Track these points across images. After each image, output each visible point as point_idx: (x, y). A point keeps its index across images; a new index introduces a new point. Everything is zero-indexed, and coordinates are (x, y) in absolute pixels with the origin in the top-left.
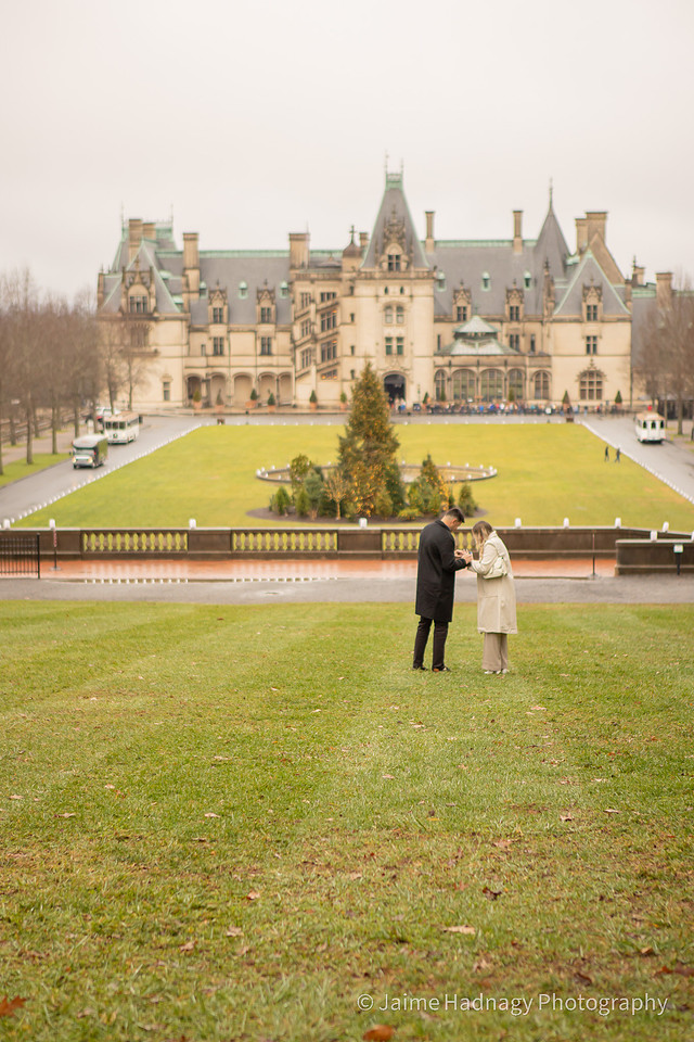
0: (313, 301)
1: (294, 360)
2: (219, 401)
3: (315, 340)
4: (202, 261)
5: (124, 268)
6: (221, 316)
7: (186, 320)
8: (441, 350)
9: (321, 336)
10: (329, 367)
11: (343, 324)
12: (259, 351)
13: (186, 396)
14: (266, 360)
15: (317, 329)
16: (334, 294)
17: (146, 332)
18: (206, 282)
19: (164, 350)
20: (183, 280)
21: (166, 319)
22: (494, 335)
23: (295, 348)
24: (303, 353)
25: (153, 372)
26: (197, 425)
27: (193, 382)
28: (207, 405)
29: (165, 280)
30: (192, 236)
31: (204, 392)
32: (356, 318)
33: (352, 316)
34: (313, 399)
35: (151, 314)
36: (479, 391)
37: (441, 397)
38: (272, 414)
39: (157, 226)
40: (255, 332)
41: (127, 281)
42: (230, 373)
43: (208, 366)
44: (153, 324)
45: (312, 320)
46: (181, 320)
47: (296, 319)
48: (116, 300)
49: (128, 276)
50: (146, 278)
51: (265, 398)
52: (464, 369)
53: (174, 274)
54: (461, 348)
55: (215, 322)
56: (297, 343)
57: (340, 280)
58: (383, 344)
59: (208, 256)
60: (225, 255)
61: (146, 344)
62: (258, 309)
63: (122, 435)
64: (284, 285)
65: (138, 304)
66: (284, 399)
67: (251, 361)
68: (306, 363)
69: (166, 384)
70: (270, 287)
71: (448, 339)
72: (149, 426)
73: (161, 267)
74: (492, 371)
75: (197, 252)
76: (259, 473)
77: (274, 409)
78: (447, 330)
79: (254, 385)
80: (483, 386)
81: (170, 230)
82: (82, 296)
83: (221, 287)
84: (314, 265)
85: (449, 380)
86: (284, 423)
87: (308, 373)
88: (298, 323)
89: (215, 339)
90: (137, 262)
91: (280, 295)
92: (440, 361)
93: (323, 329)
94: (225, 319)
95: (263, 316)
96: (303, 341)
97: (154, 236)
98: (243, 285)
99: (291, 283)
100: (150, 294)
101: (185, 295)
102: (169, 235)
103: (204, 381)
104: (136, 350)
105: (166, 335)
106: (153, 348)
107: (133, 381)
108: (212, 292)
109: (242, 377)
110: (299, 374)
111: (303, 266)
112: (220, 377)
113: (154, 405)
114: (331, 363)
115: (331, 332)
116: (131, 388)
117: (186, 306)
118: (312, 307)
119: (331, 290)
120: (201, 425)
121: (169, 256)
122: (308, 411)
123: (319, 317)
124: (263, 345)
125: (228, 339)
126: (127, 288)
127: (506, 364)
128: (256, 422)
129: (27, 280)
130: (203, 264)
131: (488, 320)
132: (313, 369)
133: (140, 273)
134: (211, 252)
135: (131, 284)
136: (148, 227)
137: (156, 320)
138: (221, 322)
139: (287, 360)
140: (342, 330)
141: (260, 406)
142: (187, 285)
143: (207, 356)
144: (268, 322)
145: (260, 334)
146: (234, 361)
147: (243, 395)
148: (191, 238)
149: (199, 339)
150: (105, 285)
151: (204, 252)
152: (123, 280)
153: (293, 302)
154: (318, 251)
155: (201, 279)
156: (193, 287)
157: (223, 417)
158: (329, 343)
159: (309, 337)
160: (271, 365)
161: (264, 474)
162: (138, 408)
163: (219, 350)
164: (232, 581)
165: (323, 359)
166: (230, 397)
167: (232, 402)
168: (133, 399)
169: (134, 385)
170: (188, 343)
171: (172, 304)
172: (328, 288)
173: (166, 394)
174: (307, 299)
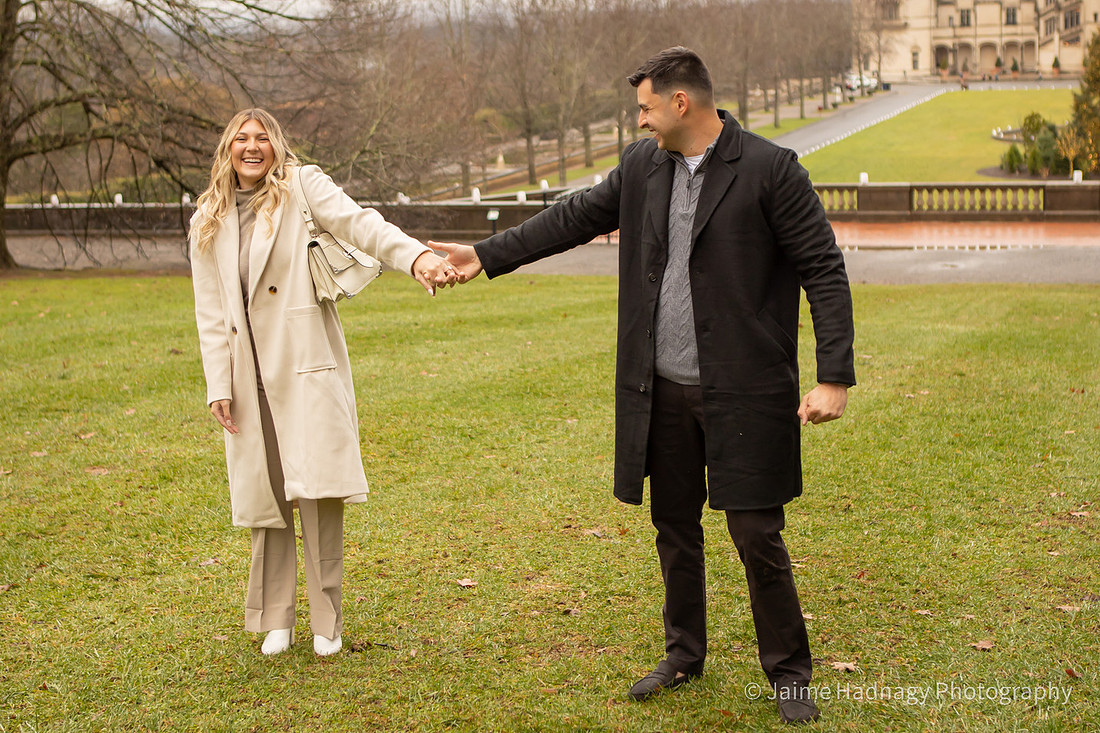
1: (1038, 29)
2: (965, 69)
3: (1058, 8)
9: (1064, 4)
10: (1072, 34)
12: (1004, 21)
13: (934, 65)
14: (1011, 29)
17: (896, 6)
19: (913, 23)
23: (1039, 17)
24: (1046, 22)
25: (902, 42)
26: (941, 91)
27: (940, 52)
28: (954, 73)
31: (951, 60)
34: (1056, 64)
38: (1015, 79)
40: (1000, 3)
42: (975, 43)
51: (1009, 64)
56: (1041, 13)
61: (897, 17)
66: (1028, 65)
67: (996, 30)
68: (1049, 31)
69: (915, 54)
72: (896, 93)
76: (995, 133)
77: (1018, 75)
79: (999, 53)
86: (1026, 87)
87: (1051, 40)
89: (962, 11)
96: (1046, 10)
103: (951, 50)
104: (885, 23)
105: (916, 8)
106: (903, 22)
107: (882, 51)
109: (988, 47)
110: (1043, 41)
112: (966, 47)
113: (902, 74)
114: (1074, 30)
115: (1074, 1)
116: (880, 58)
120: (947, 91)
122: (1050, 77)
124: (1008, 16)
125: (975, 11)
128: (998, 87)
132: (1056, 36)
139: (1031, 29)
141: (1004, 72)
143: (954, 27)
145: (1006, 5)
146: (980, 31)
147: (988, 64)
149: (947, 11)
157: (967, 83)
158: (1071, 12)
159: (1052, 6)
160: (1016, 34)
161: (998, 134)
162: (886, 77)
163: (965, 22)
164: (911, 248)
165: (1066, 27)
166: (975, 65)
167: (978, 70)
168: (882, 68)
169: (882, 54)
170: (937, 16)
173: (915, 64)
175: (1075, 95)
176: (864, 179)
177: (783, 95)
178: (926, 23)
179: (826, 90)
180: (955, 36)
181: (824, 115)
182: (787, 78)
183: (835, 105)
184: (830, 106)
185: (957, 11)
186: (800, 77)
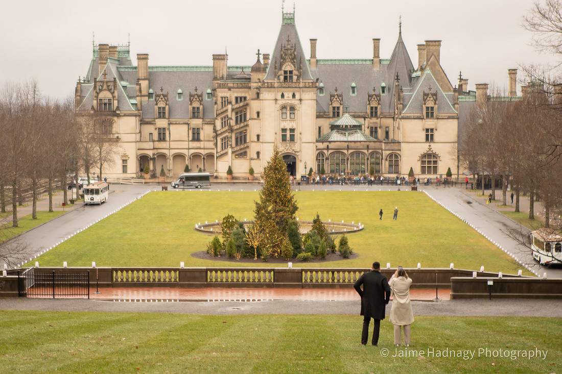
0: (230, 103)
1: (216, 145)
2: (163, 173)
3: (231, 130)
4: (150, 74)
5: (95, 79)
6: (164, 113)
7: (139, 116)
8: (321, 138)
9: (235, 127)
10: (241, 149)
11: (251, 119)
12: (191, 138)
14: (196, 144)
15: (233, 122)
16: (245, 98)
17: (111, 124)
18: (153, 89)
19: (123, 137)
20: (137, 87)
21: (125, 115)
22: (359, 127)
23: (217, 136)
24: (222, 140)
25: (116, 153)
26: (148, 191)
27: (143, 160)
28: (154, 176)
29: (124, 87)
30: (144, 57)
31: (151, 167)
32: (261, 115)
33: (258, 113)
34: (230, 172)
35: (115, 111)
36: (349, 168)
37: (321, 171)
39: (118, 49)
40: (188, 124)
41: (98, 88)
42: (170, 153)
43: (154, 149)
44: (115, 118)
45: (229, 116)
46: (136, 116)
47: (217, 115)
48: (90, 101)
49: (98, 84)
50: (111, 86)
52: (338, 151)
53: (131, 83)
54: (336, 136)
55: (160, 117)
56: (219, 132)
57: (250, 88)
58: (280, 133)
59: (155, 70)
60: (167, 70)
61: (110, 133)
62: (190, 108)
63: (97, 198)
64: (209, 91)
65: (105, 104)
67: (185, 145)
68: (224, 146)
69: (124, 161)
70: (199, 93)
71: (326, 130)
72: (114, 192)
73: (122, 79)
74: (358, 153)
75: (147, 68)
76: (197, 226)
78: (325, 124)
80: (351, 164)
81: (128, 52)
83: (165, 92)
84: (230, 77)
85: (327, 159)
87: (226, 153)
88: (219, 118)
89: (160, 129)
90: (105, 74)
91: (206, 98)
92: (320, 145)
93: (237, 123)
94: (167, 115)
95: (194, 113)
96: (222, 131)
97: (116, 56)
98: (180, 91)
99: (214, 90)
100: (114, 97)
101: (138, 98)
102: (127, 55)
103: (151, 159)
104: (104, 138)
105: (125, 126)
106: (116, 136)
107: (103, 160)
108: (157, 96)
109: (178, 157)
110: (219, 154)
111: (222, 78)
112: (163, 156)
113: (116, 176)
114: (242, 146)
115: (242, 125)
116: (101, 165)
117: (139, 105)
118: (230, 107)
119: (243, 95)
120: (150, 190)
121: (127, 70)
122: (226, 181)
123: (234, 114)
124: (194, 134)
125: (169, 129)
126: (98, 94)
127: (368, 148)
129: (35, 91)
130: (152, 76)
131: (354, 117)
132: (230, 151)
133: (107, 82)
134: (157, 67)
135: (101, 90)
136: (113, 49)
137: (118, 116)
138: (164, 117)
139: (211, 145)
140: (250, 123)
142: (140, 91)
143: (154, 141)
144: (197, 118)
145: (192, 126)
146: (173, 145)
147: (179, 168)
148: (143, 57)
149: (148, 129)
150: (81, 91)
151: (153, 68)
152: (95, 87)
153: (216, 103)
154: (233, 67)
155: (150, 87)
156: (144, 92)
157: (166, 185)
158: (241, 133)
159: (227, 128)
160: (200, 148)
161: (200, 227)
163: (162, 137)
164: (207, 301)
165: (237, 144)
166: (170, 170)
167: (171, 175)
168: (103, 172)
169: (103, 162)
170: (140, 132)
171: (129, 104)
172: (240, 93)
173: (125, 168)
174: (226, 101)
175: (257, 203)
176: (182, 265)
178: (133, 138)
179: (65, 189)
181: (67, 209)
183: (72, 201)
184: (69, 202)
185: (156, 129)
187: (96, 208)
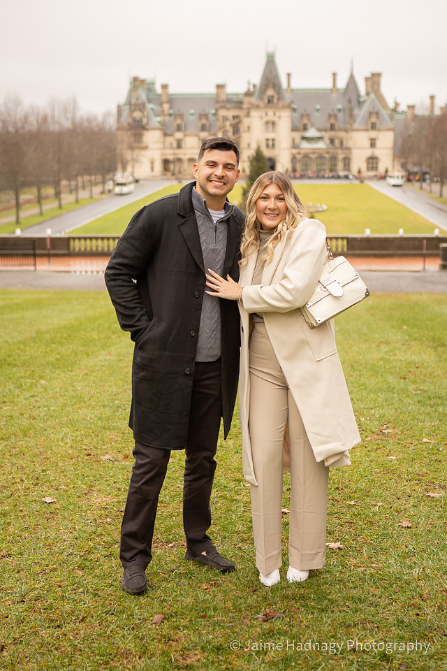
0: (228, 120)
2: (180, 172)
5: (130, 103)
6: (181, 128)
7: (163, 130)
8: (295, 146)
11: (244, 131)
13: (163, 169)
15: (230, 134)
16: (239, 116)
17: (141, 136)
18: (173, 110)
19: (151, 145)
20: (161, 109)
21: (153, 129)
22: (320, 138)
25: (145, 156)
26: (167, 184)
27: (166, 163)
28: (173, 174)
29: (152, 109)
31: (172, 167)
32: (251, 129)
33: (249, 128)
35: (145, 127)
36: (315, 167)
37: (294, 170)
39: (147, 81)
40: (198, 136)
41: (132, 109)
42: (185, 157)
44: (145, 132)
45: (228, 130)
46: (161, 129)
48: (125, 119)
49: (132, 107)
50: (141, 107)
52: (306, 156)
53: (156, 106)
54: (305, 145)
55: (178, 131)
57: (242, 109)
58: (265, 142)
59: (174, 97)
60: (183, 96)
61: (142, 142)
62: (200, 124)
63: (125, 189)
64: (213, 111)
65: (138, 121)
69: (152, 163)
70: (206, 113)
71: (298, 140)
72: (142, 185)
73: (149, 101)
74: (321, 157)
75: (168, 95)
78: (297, 135)
80: (317, 165)
81: (154, 83)
82: (107, 115)
83: (181, 113)
84: (229, 101)
85: (299, 161)
88: (221, 131)
89: (178, 140)
90: (137, 99)
91: (211, 117)
92: (294, 151)
93: (234, 134)
94: (183, 129)
95: (202, 128)
97: (146, 86)
98: (192, 112)
99: (217, 110)
100: (144, 116)
101: (162, 117)
102: (153, 85)
103: (172, 162)
104: (136, 145)
105: (152, 138)
106: (145, 145)
107: (135, 161)
108: (176, 115)
109: (192, 160)
111: (223, 101)
112: (180, 160)
113: (146, 174)
115: (237, 136)
117: (163, 122)
118: (228, 123)
119: (238, 114)
120: (171, 184)
121: (154, 96)
123: (231, 128)
125: (184, 140)
126: (132, 113)
127: (328, 153)
130: (171, 100)
131: (319, 130)
133: (139, 105)
134: (175, 94)
135: (134, 111)
136: (143, 82)
137: (147, 129)
138: (181, 131)
140: (244, 135)
142: (163, 111)
143: (173, 149)
144: (205, 131)
145: (201, 137)
146: (188, 151)
148: (165, 87)
149: (170, 140)
150: (121, 111)
151: (172, 95)
152: (130, 108)
153: (218, 120)
154: (231, 94)
155: (171, 107)
156: (166, 112)
162: (137, 176)
163: (179, 146)
166: (185, 171)
167: (187, 173)
168: (135, 171)
170: (164, 142)
171: (156, 120)
172: (236, 113)
173: (152, 169)
174: (225, 119)
177: (80, 185)
178: (158, 146)
179: (104, 182)
180: (174, 154)
181: (104, 196)
182: (82, 175)
183: (109, 191)
184: (107, 192)
185: (176, 140)
186: (90, 174)
187: (124, 197)
